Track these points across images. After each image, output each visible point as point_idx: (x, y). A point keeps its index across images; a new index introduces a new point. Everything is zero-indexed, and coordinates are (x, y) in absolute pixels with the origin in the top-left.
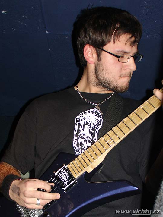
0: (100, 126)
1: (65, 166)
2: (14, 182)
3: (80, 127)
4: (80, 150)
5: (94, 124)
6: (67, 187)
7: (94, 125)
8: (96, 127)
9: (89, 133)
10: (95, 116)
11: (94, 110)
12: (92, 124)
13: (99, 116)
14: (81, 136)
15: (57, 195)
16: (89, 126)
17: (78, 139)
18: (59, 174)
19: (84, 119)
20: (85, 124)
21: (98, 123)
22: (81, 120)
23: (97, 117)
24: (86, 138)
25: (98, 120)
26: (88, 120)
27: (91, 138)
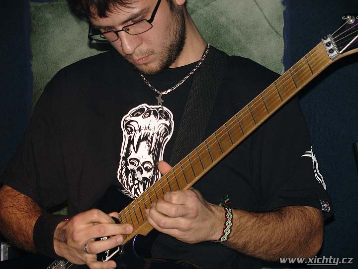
0: (169, 137)
2: (59, 225)
3: (132, 146)
4: (131, 179)
6: (108, 258)
7: (159, 136)
8: (161, 139)
9: (150, 153)
10: (160, 118)
11: (158, 109)
12: (155, 135)
13: (167, 118)
15: (127, 226)
16: (149, 141)
17: (126, 164)
19: (140, 130)
20: (140, 140)
21: (166, 131)
22: (134, 132)
23: (163, 121)
24: (140, 165)
25: (166, 125)
26: (147, 131)
27: (152, 162)
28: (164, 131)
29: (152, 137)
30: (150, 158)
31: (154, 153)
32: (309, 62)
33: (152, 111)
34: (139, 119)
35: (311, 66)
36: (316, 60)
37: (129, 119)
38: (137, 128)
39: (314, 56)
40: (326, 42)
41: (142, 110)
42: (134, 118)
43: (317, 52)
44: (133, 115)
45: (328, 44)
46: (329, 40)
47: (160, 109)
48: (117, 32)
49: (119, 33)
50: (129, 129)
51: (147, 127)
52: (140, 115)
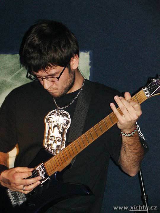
0: (69, 126)
1: (43, 164)
3: (51, 129)
5: (63, 125)
6: (43, 182)
8: (65, 127)
9: (59, 133)
10: (64, 117)
11: (62, 112)
12: (61, 125)
14: (51, 138)
16: (59, 127)
17: (48, 141)
18: (39, 170)
19: (54, 122)
20: (54, 127)
21: (67, 123)
22: (51, 123)
24: (55, 139)
25: (67, 120)
26: (57, 122)
27: (61, 137)
28: (66, 123)
29: (60, 126)
30: (60, 135)
31: (62, 133)
32: (137, 98)
33: (60, 113)
34: (53, 116)
35: (138, 100)
36: (140, 97)
37: (49, 117)
38: (53, 121)
39: (139, 96)
40: (144, 90)
41: (54, 112)
42: (51, 116)
43: (140, 94)
44: (50, 115)
45: (146, 91)
46: (146, 89)
47: (63, 113)
48: (42, 79)
49: (43, 79)
50: (49, 122)
51: (57, 120)
52: (53, 114)
